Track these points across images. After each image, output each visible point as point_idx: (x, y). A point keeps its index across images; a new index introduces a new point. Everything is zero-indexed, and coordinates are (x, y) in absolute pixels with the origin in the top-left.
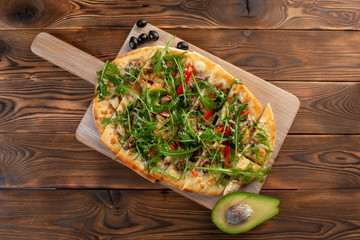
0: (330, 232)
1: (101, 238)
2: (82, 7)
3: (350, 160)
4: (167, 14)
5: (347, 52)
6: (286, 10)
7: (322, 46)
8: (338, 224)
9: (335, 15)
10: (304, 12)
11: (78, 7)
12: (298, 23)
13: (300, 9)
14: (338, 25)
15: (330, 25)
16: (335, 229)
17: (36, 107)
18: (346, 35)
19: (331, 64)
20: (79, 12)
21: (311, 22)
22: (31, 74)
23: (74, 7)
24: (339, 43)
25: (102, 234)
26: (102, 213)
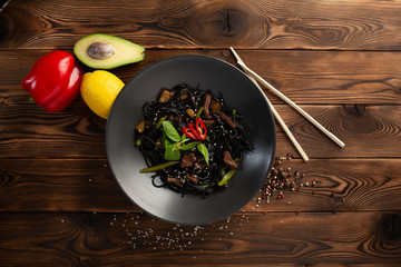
0: (302, 252)
1: (82, 258)
2: (54, 25)
3: (325, 183)
4: (143, 33)
5: (329, 73)
6: (269, 28)
7: (304, 67)
8: (310, 244)
9: (319, 32)
10: (286, 30)
11: (50, 25)
12: (280, 42)
13: (283, 27)
14: (321, 44)
15: (314, 44)
16: (307, 249)
17: (12, 132)
18: (330, 55)
19: (312, 87)
20: (51, 31)
21: (294, 41)
22: (5, 98)
23: (46, 25)
24: (321, 64)
25: (84, 255)
26: (82, 235)
